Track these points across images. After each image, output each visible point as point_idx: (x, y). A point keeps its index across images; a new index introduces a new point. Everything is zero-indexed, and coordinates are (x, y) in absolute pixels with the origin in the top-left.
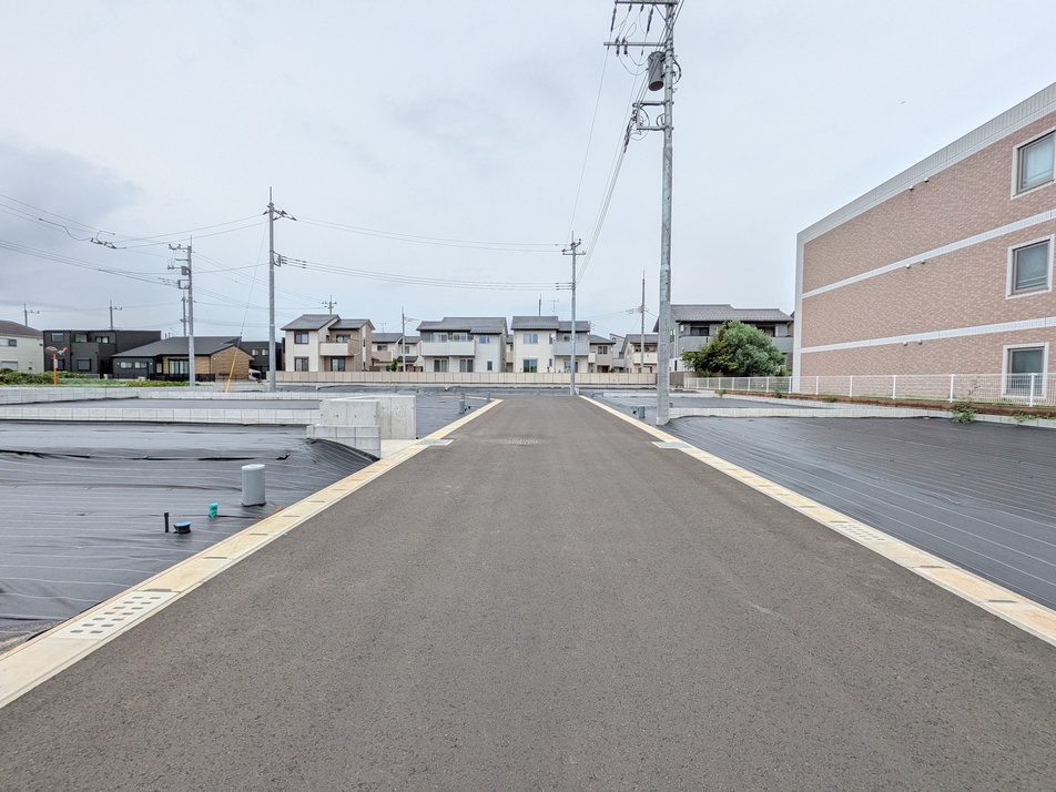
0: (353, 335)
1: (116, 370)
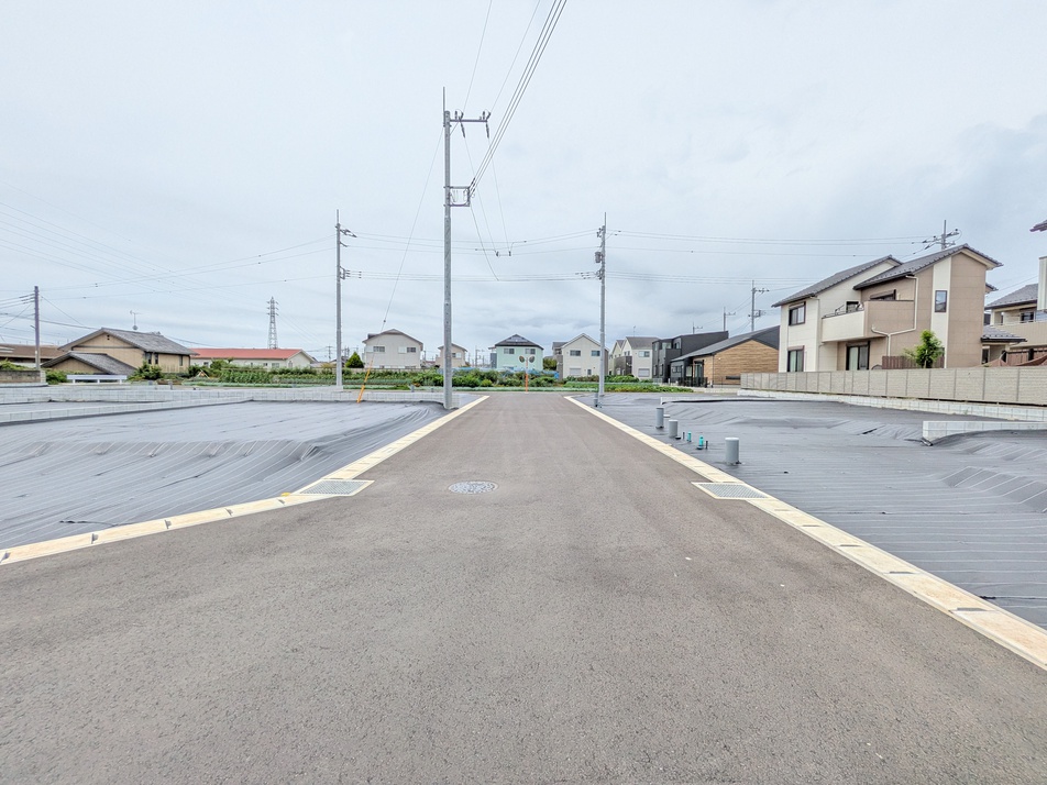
0: (902, 292)
1: (671, 375)
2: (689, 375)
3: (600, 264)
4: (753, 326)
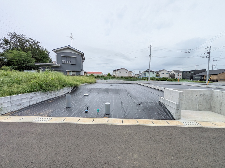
1: (194, 79)
2: (203, 79)
3: (209, 55)
4: (213, 68)
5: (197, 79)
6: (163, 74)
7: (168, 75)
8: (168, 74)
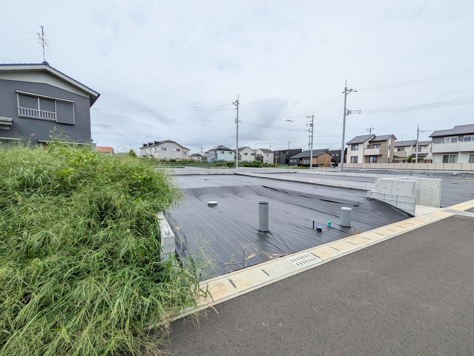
0: (383, 144)
1: (290, 163)
2: (301, 163)
5: (293, 164)
6: (246, 154)
7: (254, 156)
8: (253, 154)
